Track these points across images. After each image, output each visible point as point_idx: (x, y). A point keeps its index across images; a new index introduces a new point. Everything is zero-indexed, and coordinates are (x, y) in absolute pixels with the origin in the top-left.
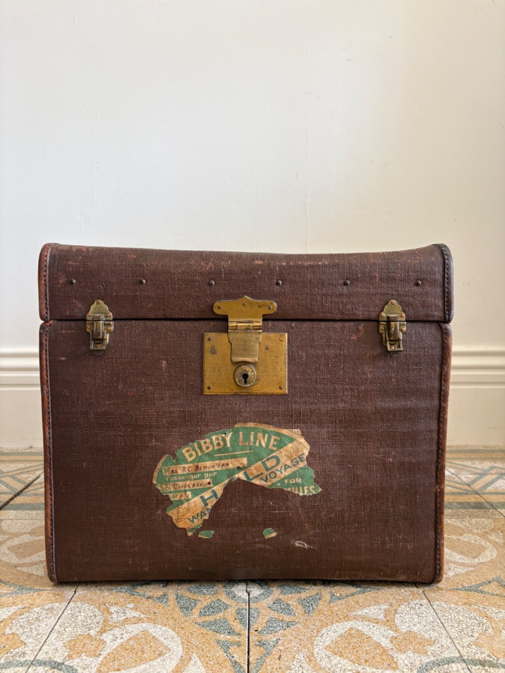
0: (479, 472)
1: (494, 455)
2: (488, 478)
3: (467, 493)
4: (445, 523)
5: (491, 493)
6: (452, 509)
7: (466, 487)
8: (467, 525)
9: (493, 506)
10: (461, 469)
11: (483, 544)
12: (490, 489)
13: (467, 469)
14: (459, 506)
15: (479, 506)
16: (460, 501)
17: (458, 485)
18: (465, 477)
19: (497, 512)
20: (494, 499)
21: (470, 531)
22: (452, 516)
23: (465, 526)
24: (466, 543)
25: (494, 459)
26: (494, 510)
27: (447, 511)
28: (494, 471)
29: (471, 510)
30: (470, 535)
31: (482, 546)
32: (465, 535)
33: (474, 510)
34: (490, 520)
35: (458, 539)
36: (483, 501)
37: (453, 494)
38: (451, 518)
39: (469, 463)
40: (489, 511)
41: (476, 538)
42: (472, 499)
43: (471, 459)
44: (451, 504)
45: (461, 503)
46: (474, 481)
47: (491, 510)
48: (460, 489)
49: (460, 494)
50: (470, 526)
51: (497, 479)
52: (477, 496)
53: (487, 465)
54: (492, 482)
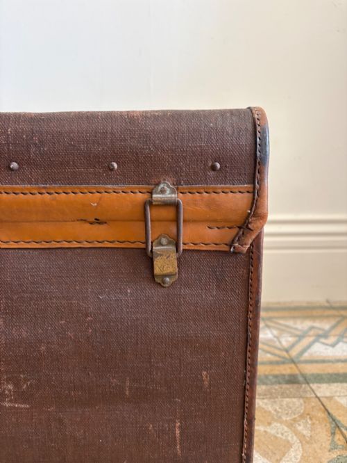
0: (298, 333)
1: (315, 313)
2: (306, 341)
3: (283, 362)
4: (257, 406)
5: (307, 362)
6: (266, 384)
7: (284, 354)
8: (277, 408)
9: (307, 380)
10: (283, 330)
11: (289, 438)
12: (306, 355)
13: (289, 330)
14: (274, 380)
15: (292, 380)
16: (276, 372)
17: (277, 352)
18: (286, 340)
19: (309, 389)
20: (309, 369)
21: (279, 420)
22: (264, 395)
23: (275, 410)
24: (272, 438)
25: (313, 318)
26: (307, 385)
27: (260, 389)
28: (312, 333)
29: (285, 386)
30: (279, 425)
31: (288, 442)
32: (274, 424)
33: (288, 386)
34: (301, 401)
35: (265, 432)
36: (297, 372)
37: (271, 363)
38: (263, 399)
39: (290, 323)
40: (301, 387)
41: (283, 429)
42: (287, 370)
43: (294, 318)
44: (266, 377)
45: (276, 376)
46: (293, 346)
47: (303, 386)
48: (279, 356)
49: (277, 363)
50: (280, 410)
51: (314, 342)
52: (293, 366)
53: (307, 324)
54: (309, 347)
